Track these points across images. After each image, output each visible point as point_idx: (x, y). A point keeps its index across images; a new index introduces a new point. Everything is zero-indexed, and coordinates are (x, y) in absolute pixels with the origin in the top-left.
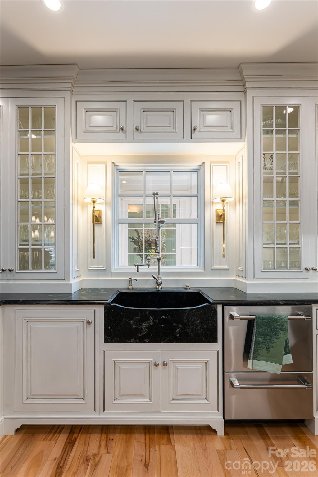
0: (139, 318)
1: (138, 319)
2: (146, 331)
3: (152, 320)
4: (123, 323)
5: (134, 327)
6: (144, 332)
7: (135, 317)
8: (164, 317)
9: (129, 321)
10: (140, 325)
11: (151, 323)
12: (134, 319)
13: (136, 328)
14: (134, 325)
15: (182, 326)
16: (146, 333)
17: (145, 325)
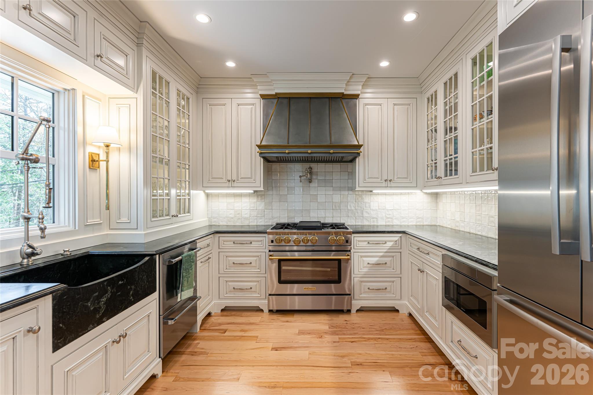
0: (97, 294)
1: (96, 296)
2: (104, 307)
3: (110, 291)
4: (79, 310)
5: (92, 309)
6: (102, 310)
7: (93, 294)
8: (120, 283)
9: (86, 304)
10: (98, 303)
11: (109, 296)
12: (92, 298)
13: (95, 309)
14: (91, 307)
15: (135, 286)
16: (104, 311)
17: (103, 301)
